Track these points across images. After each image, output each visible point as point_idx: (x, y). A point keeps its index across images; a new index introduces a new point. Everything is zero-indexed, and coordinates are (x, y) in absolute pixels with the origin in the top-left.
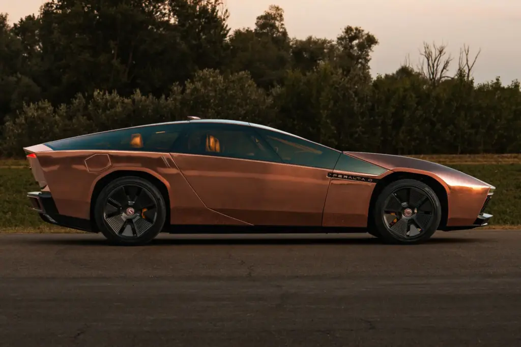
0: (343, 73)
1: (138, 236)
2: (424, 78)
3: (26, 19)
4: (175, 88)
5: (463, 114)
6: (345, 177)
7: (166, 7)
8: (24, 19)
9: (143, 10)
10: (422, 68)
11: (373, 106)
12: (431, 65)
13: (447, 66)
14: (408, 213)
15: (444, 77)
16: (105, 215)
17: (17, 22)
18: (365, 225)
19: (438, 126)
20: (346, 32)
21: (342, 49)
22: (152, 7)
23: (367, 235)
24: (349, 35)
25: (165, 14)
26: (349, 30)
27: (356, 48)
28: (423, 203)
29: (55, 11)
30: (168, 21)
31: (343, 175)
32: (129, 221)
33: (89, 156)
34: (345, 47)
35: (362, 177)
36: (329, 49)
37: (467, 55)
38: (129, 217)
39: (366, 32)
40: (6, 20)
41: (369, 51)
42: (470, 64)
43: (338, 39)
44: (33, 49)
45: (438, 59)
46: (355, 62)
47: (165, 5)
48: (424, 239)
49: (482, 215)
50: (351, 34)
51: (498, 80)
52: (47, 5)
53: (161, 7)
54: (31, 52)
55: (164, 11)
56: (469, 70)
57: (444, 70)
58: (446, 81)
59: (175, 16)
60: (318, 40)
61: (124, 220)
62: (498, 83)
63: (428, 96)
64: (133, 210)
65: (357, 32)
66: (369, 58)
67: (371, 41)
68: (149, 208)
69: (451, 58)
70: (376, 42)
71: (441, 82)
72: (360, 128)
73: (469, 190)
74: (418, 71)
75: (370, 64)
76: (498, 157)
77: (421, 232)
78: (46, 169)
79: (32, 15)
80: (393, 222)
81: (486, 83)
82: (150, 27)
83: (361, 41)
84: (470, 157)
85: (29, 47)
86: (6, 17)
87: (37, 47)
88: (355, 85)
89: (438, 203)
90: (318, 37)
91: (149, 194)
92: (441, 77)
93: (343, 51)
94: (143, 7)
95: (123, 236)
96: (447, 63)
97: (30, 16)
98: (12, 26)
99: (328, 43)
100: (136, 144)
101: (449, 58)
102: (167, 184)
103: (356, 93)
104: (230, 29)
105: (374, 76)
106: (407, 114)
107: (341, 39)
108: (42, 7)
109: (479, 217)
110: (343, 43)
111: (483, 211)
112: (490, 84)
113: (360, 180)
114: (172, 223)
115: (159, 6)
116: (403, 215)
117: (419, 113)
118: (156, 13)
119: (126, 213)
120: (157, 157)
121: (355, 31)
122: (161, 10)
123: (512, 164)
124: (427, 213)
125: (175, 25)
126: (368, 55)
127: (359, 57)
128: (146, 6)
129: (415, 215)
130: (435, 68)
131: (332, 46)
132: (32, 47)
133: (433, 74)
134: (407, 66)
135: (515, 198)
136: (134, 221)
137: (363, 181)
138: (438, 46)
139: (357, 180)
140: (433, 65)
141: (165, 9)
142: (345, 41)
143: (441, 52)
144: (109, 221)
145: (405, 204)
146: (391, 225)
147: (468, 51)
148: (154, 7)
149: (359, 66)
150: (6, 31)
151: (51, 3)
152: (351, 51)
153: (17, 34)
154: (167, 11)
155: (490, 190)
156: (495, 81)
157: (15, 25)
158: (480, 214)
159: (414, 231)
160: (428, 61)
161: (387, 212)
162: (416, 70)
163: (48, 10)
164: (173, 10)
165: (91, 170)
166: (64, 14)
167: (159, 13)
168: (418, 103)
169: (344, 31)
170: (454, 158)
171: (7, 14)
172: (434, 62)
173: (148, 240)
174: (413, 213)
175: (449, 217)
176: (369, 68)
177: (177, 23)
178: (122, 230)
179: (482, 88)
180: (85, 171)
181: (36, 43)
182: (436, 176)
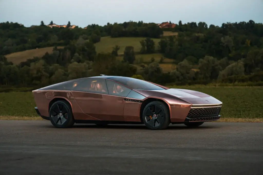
1: (62, 124)
6: (130, 100)
14: (155, 116)
16: (52, 116)
28: (160, 112)
33: (47, 92)
35: (136, 100)
77: (160, 125)
109: (187, 118)
116: (153, 117)
129: (157, 117)
136: (61, 118)
137: (137, 102)
161: (147, 116)
175: (171, 118)
182: (165, 100)
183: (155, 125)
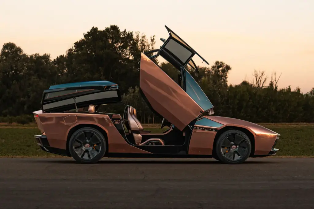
0: (213, 83)
1: (91, 159)
2: (254, 87)
3: (60, 57)
4: (130, 90)
5: (272, 103)
6: (200, 128)
7: (128, 51)
8: (59, 57)
9: (117, 53)
10: (253, 82)
11: (228, 99)
12: (258, 80)
13: (265, 81)
14: (234, 147)
15: (264, 86)
16: (74, 147)
17: (55, 58)
18: (211, 154)
19: (260, 109)
20: (216, 64)
21: (214, 72)
22: (121, 51)
23: (213, 159)
24: (217, 65)
25: (127, 54)
26: (217, 63)
27: (221, 72)
28: (242, 142)
29: (73, 53)
30: (129, 58)
31: (200, 127)
32: (87, 151)
33: (66, 116)
34: (216, 71)
35: (210, 128)
36: (207, 72)
37: (275, 75)
38: (87, 149)
39: (225, 64)
40: (49, 57)
41: (227, 73)
42: (277, 80)
43: (212, 67)
44: (63, 72)
45: (261, 78)
46: (220, 79)
47: (127, 50)
48: (242, 162)
49: (273, 149)
50: (219, 65)
51: (289, 87)
52: (70, 50)
53: (125, 51)
54: (62, 73)
55: (126, 53)
56: (276, 83)
57: (264, 83)
58: (265, 88)
59: (132, 56)
60: (202, 67)
61: (84, 150)
62: (289, 89)
63: (255, 94)
64: (89, 145)
65: (221, 64)
66: (227, 76)
67: (228, 68)
68: (97, 144)
69: (267, 77)
70: (231, 69)
71: (262, 89)
72: (221, 110)
73: (266, 136)
74: (251, 83)
75: (227, 79)
76: (289, 124)
77: (240, 158)
78: (43, 124)
79: (63, 55)
80: (226, 152)
81: (283, 88)
82: (120, 61)
83: (223, 68)
84: (274, 124)
85: (61, 71)
86: (49, 55)
87: (65, 70)
88: (219, 89)
89: (250, 143)
90: (202, 66)
91: (97, 136)
92: (262, 87)
93: (214, 73)
94: (116, 51)
95: (83, 159)
96: (266, 79)
97: (61, 56)
98: (53, 60)
99: (207, 69)
100: (91, 111)
101: (266, 77)
102: (107, 131)
103: (220, 93)
104: (159, 62)
105: (229, 85)
106: (245, 104)
107: (213, 67)
108: (67, 51)
109: (271, 150)
110: (214, 69)
111: (273, 147)
112: (286, 89)
113: (209, 130)
114: (109, 152)
115: (124, 51)
116: (231, 149)
117: (250, 103)
118: (123, 54)
119: (85, 146)
120: (101, 117)
121: (220, 63)
122: (125, 52)
123: (295, 128)
124: (244, 148)
125: (132, 60)
126: (227, 75)
127: (222, 76)
128: (118, 51)
129: (237, 149)
130: (260, 82)
131: (209, 71)
132: (62, 70)
133: (259, 85)
134: (246, 81)
135: (295, 143)
136: (89, 151)
137: (210, 130)
138: (261, 71)
139: (207, 130)
140: (259, 80)
141: (127, 52)
142: (215, 68)
143: (262, 74)
144: (76, 151)
145: (232, 143)
146: (225, 154)
147: (276, 73)
148: (122, 51)
149: (222, 80)
150: (50, 62)
151: (72, 49)
152: (219, 73)
153: (55, 64)
154: (128, 53)
155: (278, 136)
156: (288, 87)
157: (54, 60)
158: (272, 149)
159: (237, 157)
160: (256, 78)
161: (223, 147)
162: (250, 83)
163: (70, 53)
164: (131, 52)
165: (67, 123)
166: (78, 54)
167: (124, 54)
168: (250, 98)
169: (215, 63)
170: (266, 124)
171: (50, 54)
172: (259, 79)
173: (96, 161)
174: (237, 148)
175: (255, 150)
176: (227, 81)
177: (133, 59)
178: (83, 155)
179: (282, 91)
180: (63, 124)
181: (64, 68)
182: (248, 128)
183: (234, 158)
